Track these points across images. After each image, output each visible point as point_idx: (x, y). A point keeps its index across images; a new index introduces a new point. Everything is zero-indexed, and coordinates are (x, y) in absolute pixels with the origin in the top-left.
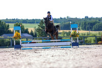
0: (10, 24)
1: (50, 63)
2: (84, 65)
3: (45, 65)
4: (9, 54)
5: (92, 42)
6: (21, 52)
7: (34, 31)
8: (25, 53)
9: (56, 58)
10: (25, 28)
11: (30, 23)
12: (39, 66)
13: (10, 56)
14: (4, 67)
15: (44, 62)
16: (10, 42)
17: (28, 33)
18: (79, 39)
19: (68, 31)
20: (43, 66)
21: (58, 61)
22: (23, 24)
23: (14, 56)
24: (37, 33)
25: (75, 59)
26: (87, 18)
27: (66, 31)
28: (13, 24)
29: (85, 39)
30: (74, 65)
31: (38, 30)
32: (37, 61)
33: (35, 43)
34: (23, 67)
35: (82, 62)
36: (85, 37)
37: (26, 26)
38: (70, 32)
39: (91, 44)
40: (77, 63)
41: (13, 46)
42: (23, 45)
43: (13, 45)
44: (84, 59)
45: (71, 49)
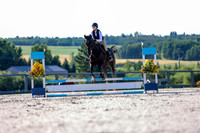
0: (23, 47)
1: (101, 124)
2: (169, 128)
3: (93, 127)
4: (22, 105)
5: (185, 82)
6: (46, 102)
7: (70, 61)
8: (52, 103)
9: (114, 114)
10: (53, 56)
11: (63, 45)
12: (80, 130)
13: (24, 110)
14: (12, 130)
15: (91, 122)
16: (23, 82)
17: (59, 64)
18: (159, 77)
19: (136, 61)
20: (88, 130)
21: (117, 119)
22: (49, 48)
23: (31, 110)
24: (77, 64)
25: (150, 116)
26: (174, 34)
27: (132, 60)
28: (29, 48)
29: (171, 77)
30: (149, 128)
31: (79, 59)
32: (77, 119)
33: (72, 83)
34: (50, 130)
35: (166, 122)
36: (170, 73)
37: (54, 51)
38: (141, 63)
39: (181, 87)
40: (154, 124)
41: (29, 90)
42: (48, 88)
43: (29, 88)
44: (168, 115)
45: (143, 96)
